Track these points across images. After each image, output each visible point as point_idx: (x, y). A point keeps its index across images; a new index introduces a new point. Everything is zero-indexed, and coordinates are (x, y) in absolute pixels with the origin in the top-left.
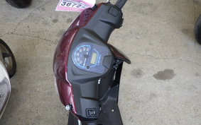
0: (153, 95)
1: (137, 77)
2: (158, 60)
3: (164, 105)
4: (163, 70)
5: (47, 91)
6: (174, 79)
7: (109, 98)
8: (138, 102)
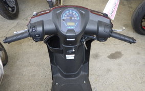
0: (109, 70)
1: (96, 59)
2: (109, 46)
3: (117, 77)
4: (114, 52)
5: (31, 74)
6: (123, 58)
7: (82, 72)
8: (98, 76)
